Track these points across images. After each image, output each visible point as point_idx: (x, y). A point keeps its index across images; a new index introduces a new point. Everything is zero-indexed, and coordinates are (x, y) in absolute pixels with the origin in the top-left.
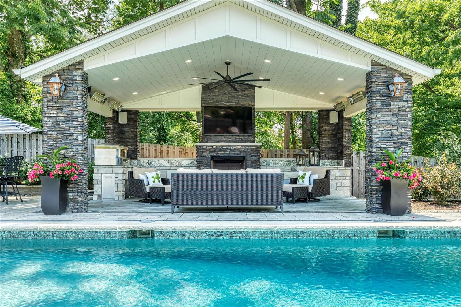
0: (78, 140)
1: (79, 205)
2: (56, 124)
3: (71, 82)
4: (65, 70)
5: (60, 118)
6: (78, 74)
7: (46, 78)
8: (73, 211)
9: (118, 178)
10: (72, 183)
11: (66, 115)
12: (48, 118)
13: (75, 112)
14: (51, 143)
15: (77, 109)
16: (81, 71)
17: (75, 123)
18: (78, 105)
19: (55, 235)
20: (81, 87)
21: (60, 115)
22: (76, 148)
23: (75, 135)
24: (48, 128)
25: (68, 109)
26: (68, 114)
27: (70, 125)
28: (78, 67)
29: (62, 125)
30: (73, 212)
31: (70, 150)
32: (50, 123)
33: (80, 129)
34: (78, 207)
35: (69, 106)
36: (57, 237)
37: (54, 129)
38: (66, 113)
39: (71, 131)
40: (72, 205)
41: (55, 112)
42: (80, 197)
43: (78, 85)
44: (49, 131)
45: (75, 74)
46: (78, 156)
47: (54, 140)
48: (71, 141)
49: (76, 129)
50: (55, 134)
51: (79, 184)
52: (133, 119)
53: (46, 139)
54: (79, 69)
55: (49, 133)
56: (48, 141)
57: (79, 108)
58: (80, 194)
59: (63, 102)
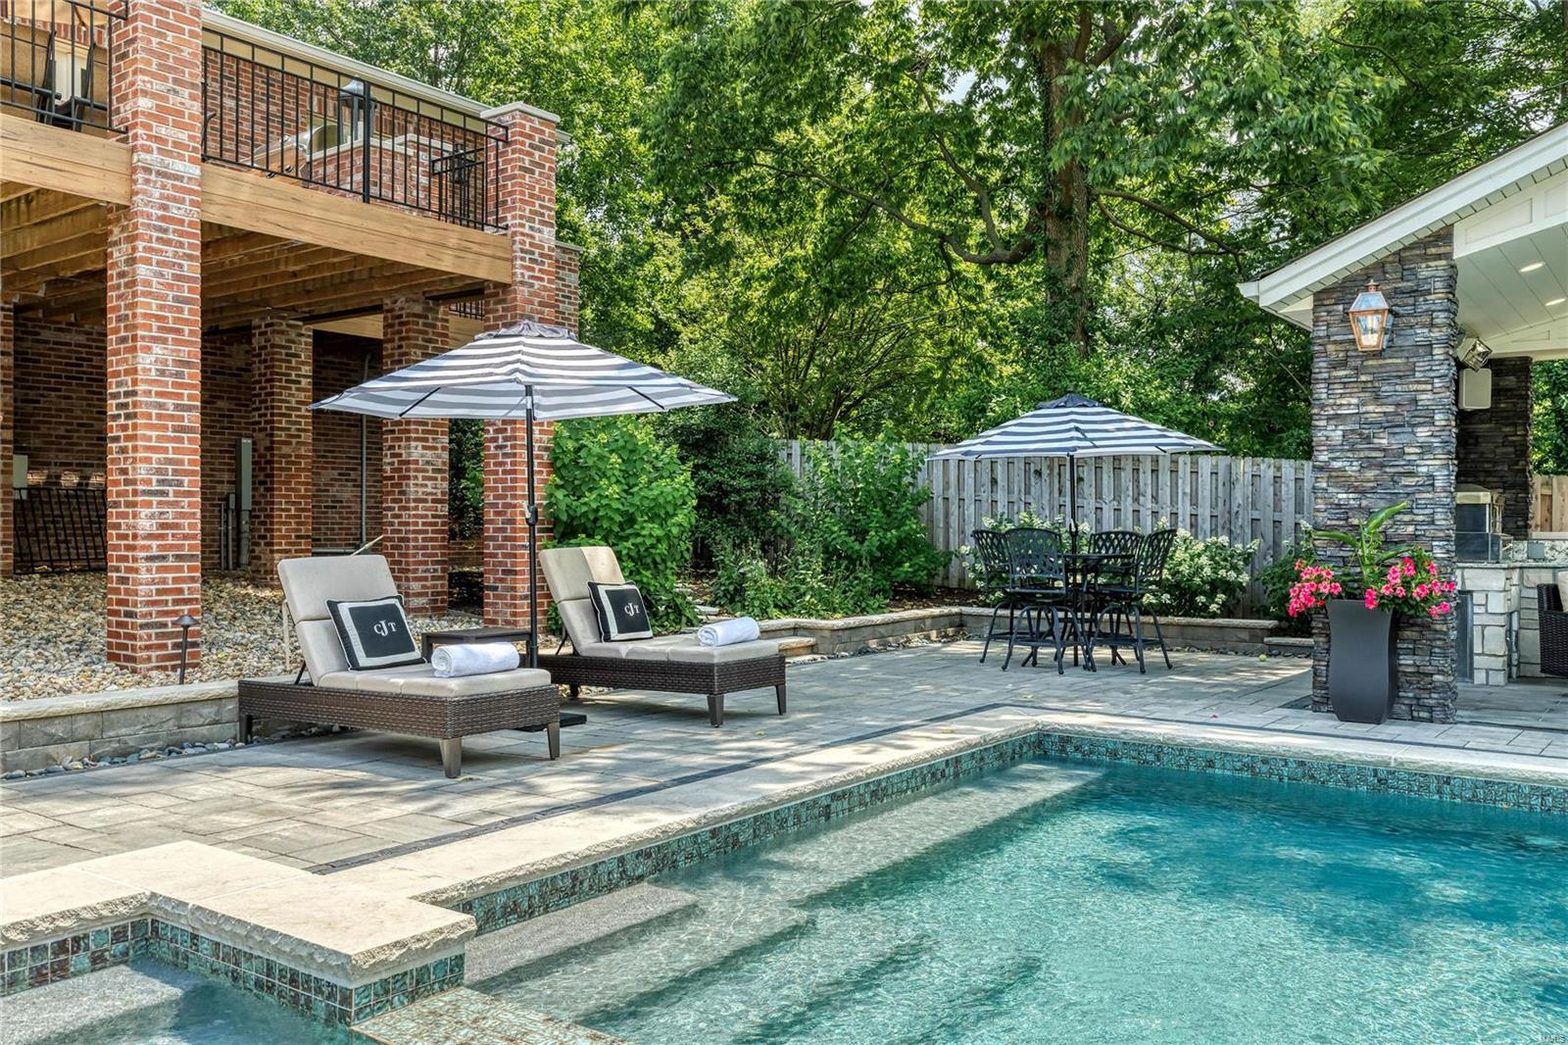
0: (1433, 485)
1: (1434, 696)
2: (1360, 436)
3: (1411, 301)
4: (1388, 266)
5: (1372, 417)
6: (1431, 271)
7: (1324, 296)
8: (1415, 714)
9: (1486, 605)
10: (1413, 625)
11: (1391, 409)
12: (1329, 418)
13: (1424, 397)
14: (1340, 496)
15: (1429, 387)
16: (1444, 262)
17: (1423, 433)
18: (1433, 374)
19: (1447, 789)
20: (1446, 314)
21: (1371, 408)
22: (1427, 511)
23: (1424, 469)
24: (1331, 449)
25: (1398, 388)
26: (1398, 405)
27: (1405, 438)
28: (1433, 250)
29: (1376, 441)
30: (1413, 718)
31: (1407, 518)
32: (1337, 435)
33: (1439, 451)
34: (1432, 702)
35: (1400, 377)
36: (1453, 795)
37: (1350, 454)
38: (1390, 400)
39: (1408, 458)
40: (1411, 695)
41: (1354, 401)
42: (1440, 672)
43: (1434, 307)
44: (1334, 459)
45: (1424, 273)
46: (1433, 539)
47: (1350, 488)
48: (1409, 490)
49: (1426, 449)
50: (1352, 469)
51: (1438, 627)
52: (1511, 390)
53: (1324, 485)
54: (1439, 257)
55: (1336, 464)
56: (1330, 490)
57: (1438, 383)
58: (1440, 661)
59: (1381, 366)
